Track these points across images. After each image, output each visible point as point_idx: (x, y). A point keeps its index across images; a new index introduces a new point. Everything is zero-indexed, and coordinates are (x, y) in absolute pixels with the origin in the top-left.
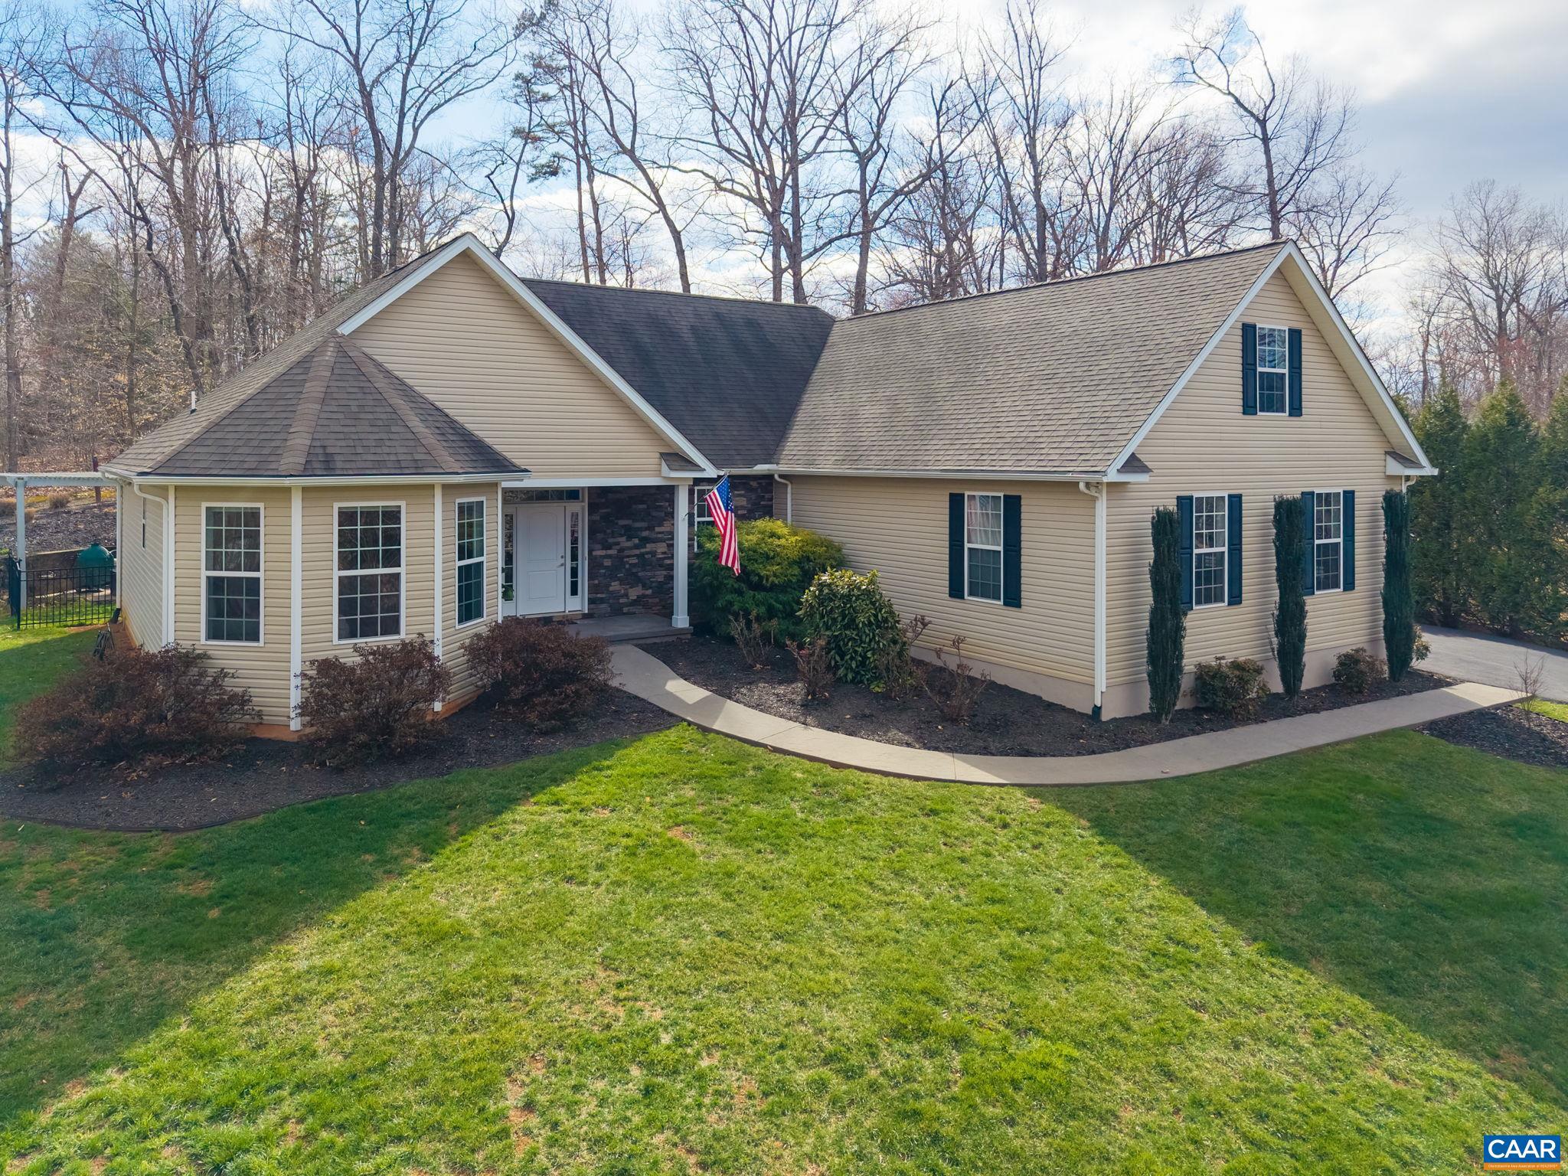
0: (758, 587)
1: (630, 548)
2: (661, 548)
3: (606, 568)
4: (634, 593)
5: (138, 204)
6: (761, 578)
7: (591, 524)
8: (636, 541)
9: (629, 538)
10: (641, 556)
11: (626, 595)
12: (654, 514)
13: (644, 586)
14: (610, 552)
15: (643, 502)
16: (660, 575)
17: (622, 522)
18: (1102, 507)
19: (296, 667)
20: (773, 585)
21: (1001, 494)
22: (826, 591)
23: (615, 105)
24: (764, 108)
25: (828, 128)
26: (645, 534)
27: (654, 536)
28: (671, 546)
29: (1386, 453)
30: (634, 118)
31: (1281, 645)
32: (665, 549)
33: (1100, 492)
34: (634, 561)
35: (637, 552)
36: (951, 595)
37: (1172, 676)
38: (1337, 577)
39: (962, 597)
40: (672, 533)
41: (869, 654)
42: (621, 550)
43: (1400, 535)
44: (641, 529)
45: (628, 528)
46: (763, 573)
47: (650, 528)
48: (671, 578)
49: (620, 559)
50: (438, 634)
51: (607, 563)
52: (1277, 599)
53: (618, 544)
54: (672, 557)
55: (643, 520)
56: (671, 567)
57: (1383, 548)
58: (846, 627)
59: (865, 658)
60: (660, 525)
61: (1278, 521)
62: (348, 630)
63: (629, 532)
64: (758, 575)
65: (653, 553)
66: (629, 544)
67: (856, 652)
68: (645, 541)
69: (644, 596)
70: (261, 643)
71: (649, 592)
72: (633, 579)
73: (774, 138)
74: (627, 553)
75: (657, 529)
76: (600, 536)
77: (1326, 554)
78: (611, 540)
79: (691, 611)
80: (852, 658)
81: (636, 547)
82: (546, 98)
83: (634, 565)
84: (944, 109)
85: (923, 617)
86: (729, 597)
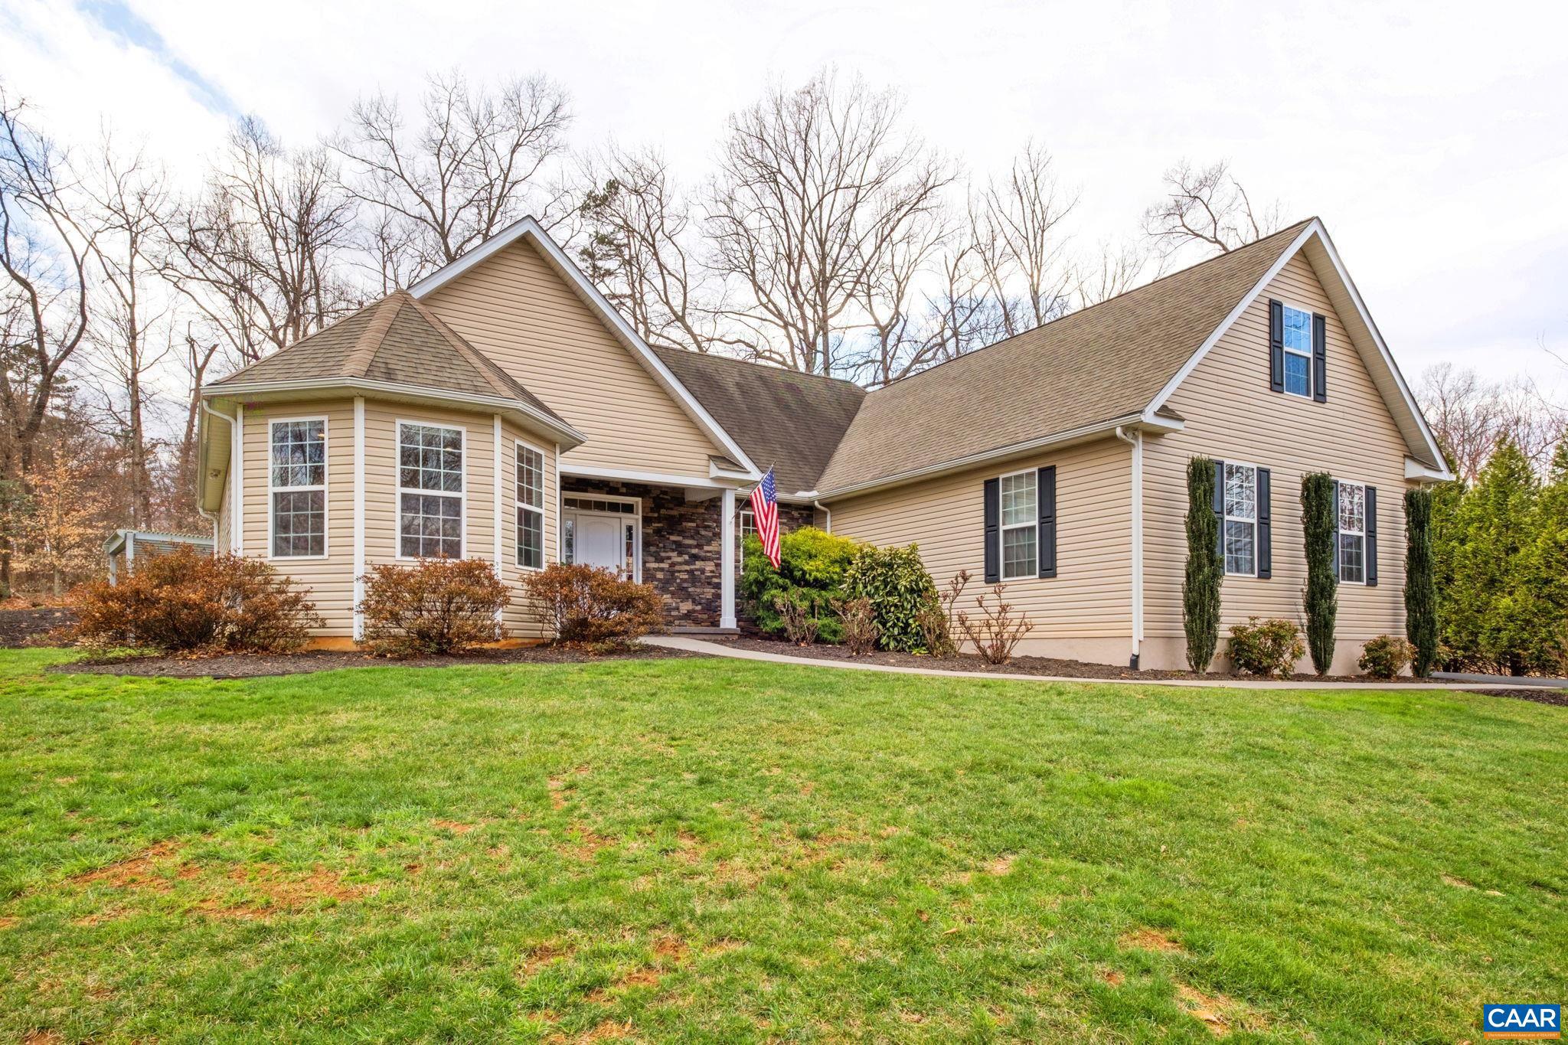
0: (802, 581)
1: (680, 564)
2: (709, 567)
3: (659, 580)
4: (686, 607)
5: (250, 344)
6: (804, 573)
7: (645, 536)
8: (686, 557)
9: (680, 554)
10: (691, 572)
11: (678, 609)
12: (703, 533)
13: (694, 601)
14: (662, 565)
15: (692, 521)
16: (709, 592)
17: (673, 538)
18: (1138, 454)
19: (360, 569)
20: (816, 580)
21: (1035, 469)
22: (868, 560)
23: (668, 279)
24: (797, 272)
25: (856, 283)
26: (695, 551)
27: (702, 554)
28: (718, 565)
29: (1405, 456)
30: (685, 288)
31: (1311, 621)
32: (713, 568)
33: (1136, 438)
34: (685, 576)
35: (687, 568)
36: (987, 582)
37: (1209, 623)
38: (1359, 571)
39: (998, 581)
40: (719, 553)
41: (911, 621)
42: (673, 565)
43: (1422, 530)
44: (690, 546)
45: (678, 544)
46: (806, 568)
47: (699, 546)
48: (718, 596)
49: (672, 572)
50: (498, 558)
51: (660, 575)
52: (1306, 575)
53: (669, 558)
54: (719, 576)
55: (692, 537)
56: (718, 586)
57: (1404, 544)
58: (889, 594)
59: (907, 625)
60: (709, 543)
61: (1306, 499)
62: (409, 547)
63: (680, 548)
64: (802, 569)
65: (703, 571)
66: (679, 559)
67: (898, 619)
68: (695, 558)
69: (694, 611)
70: (326, 556)
71: (699, 608)
72: (682, 593)
73: (806, 299)
74: (677, 568)
75: (706, 548)
76: (653, 549)
77: (1350, 545)
78: (663, 554)
79: (739, 613)
80: (894, 625)
81: (686, 563)
82: (609, 273)
83: (684, 581)
84: (957, 277)
85: (963, 572)
86: (773, 592)
